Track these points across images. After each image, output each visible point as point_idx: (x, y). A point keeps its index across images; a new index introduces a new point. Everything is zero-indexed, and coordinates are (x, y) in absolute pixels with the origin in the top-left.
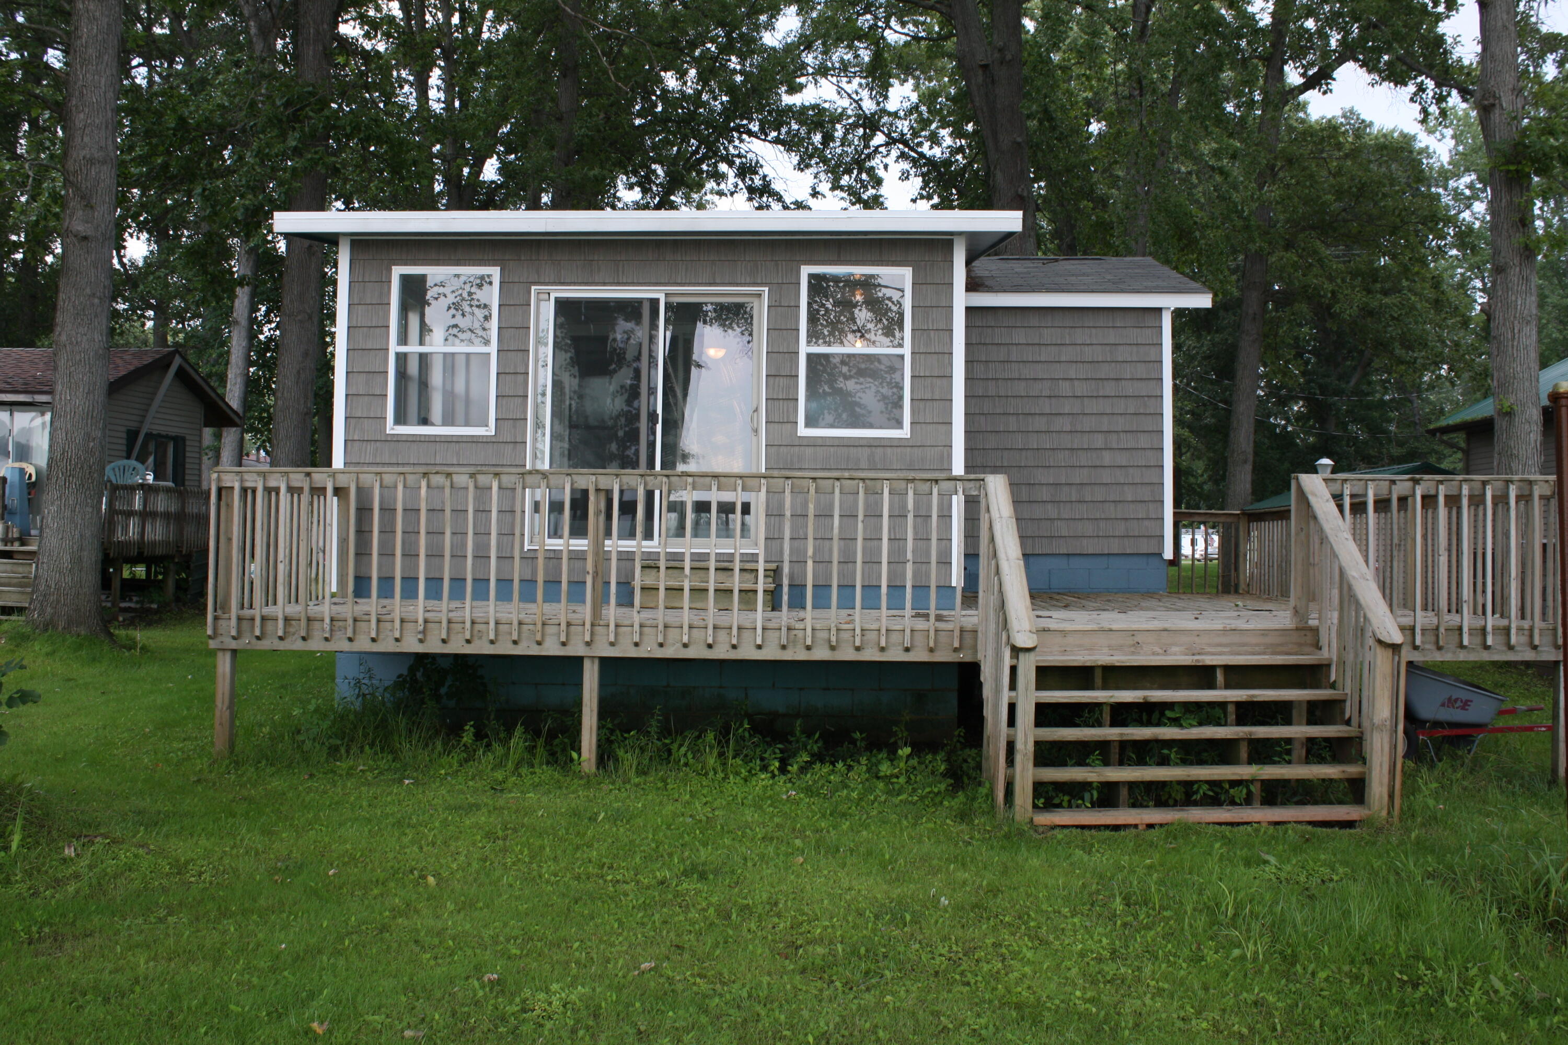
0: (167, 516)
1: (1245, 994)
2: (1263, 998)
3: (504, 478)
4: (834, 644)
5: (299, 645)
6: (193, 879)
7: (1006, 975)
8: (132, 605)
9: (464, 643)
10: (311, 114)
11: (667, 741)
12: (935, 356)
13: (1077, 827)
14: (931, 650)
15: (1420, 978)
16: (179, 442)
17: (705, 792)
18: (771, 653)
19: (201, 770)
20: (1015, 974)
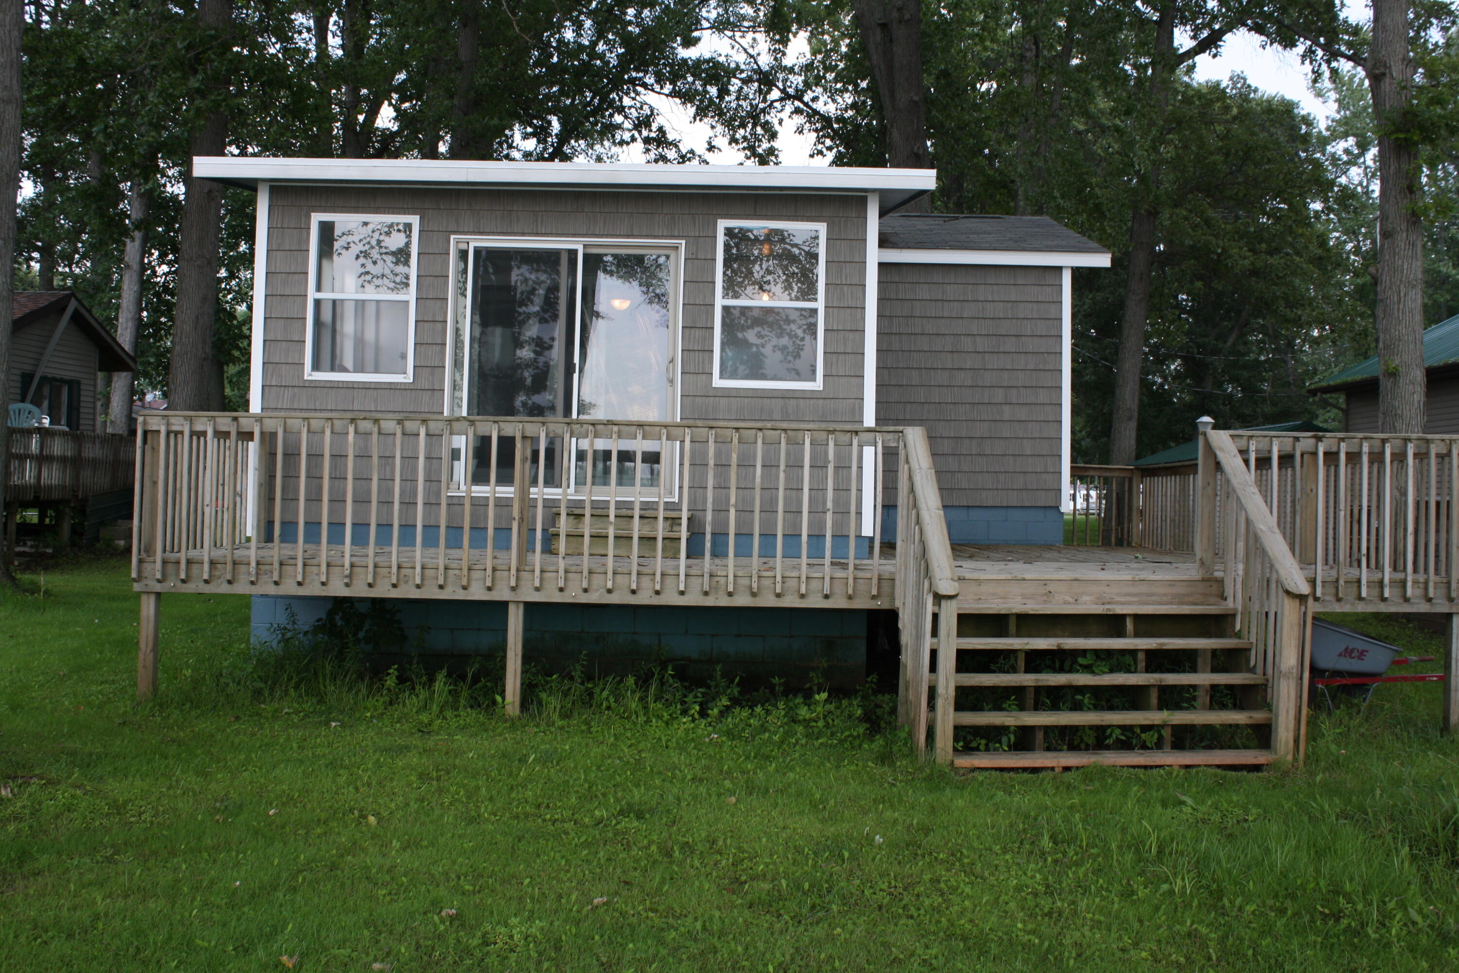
0: (63, 460)
1: (1178, 927)
2: (1196, 930)
3: (432, 425)
4: (755, 590)
5: (225, 589)
6: (133, 819)
7: (947, 908)
8: (27, 549)
9: (390, 587)
10: (213, 56)
11: (590, 686)
12: (848, 310)
13: (996, 769)
14: (850, 598)
15: (1340, 911)
16: (74, 385)
17: (629, 734)
18: (693, 599)
19: (125, 713)
20: (956, 908)
